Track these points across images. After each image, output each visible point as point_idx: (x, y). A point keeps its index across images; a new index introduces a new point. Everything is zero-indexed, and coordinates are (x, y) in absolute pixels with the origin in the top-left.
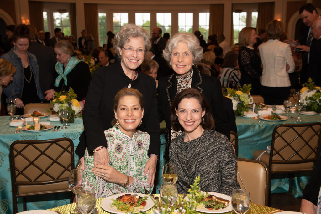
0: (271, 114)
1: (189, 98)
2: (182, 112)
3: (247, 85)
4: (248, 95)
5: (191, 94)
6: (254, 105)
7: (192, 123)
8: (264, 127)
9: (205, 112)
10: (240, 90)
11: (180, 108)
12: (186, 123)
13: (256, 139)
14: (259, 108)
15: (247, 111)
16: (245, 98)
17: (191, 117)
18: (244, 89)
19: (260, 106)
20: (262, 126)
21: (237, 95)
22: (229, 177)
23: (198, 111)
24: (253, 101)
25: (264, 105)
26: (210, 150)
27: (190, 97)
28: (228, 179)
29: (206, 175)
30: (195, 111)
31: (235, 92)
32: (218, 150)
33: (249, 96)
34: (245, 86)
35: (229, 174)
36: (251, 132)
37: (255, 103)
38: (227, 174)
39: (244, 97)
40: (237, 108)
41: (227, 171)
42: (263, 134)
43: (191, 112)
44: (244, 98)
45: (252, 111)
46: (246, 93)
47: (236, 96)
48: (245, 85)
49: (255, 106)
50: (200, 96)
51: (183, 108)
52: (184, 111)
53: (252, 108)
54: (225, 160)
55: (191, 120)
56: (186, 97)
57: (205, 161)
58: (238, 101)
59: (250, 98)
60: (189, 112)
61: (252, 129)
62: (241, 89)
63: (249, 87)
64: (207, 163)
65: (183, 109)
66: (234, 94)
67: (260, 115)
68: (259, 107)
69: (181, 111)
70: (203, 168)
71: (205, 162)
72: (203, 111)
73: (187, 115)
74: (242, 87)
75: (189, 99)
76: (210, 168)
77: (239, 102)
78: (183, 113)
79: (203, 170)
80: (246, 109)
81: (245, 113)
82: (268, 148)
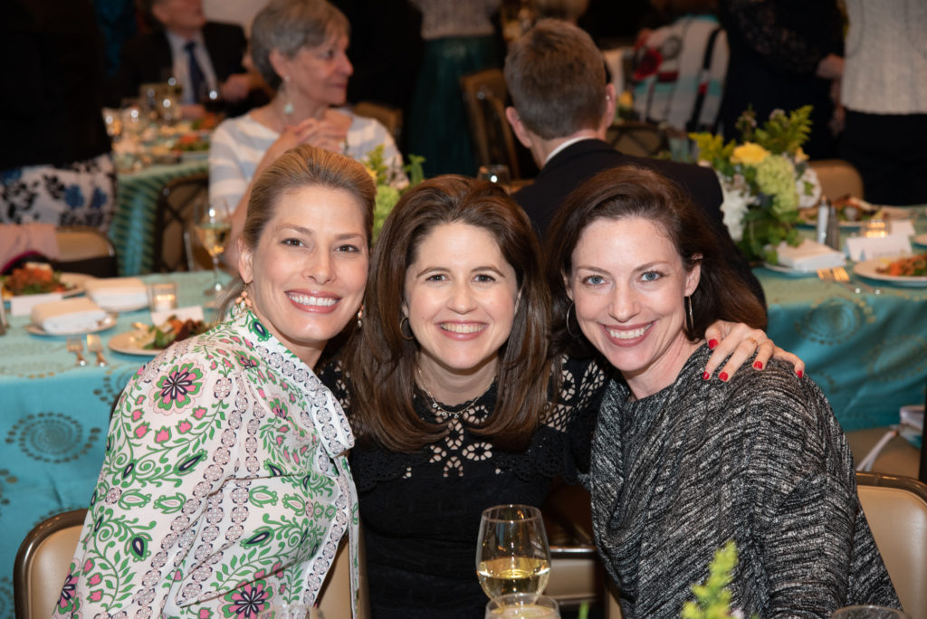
0: (909, 252)
1: (616, 219)
2: (590, 281)
3: (788, 115)
4: (793, 161)
5: (623, 197)
6: (824, 213)
7: (639, 333)
8: (882, 314)
9: (697, 272)
10: (753, 141)
11: (579, 268)
12: (614, 333)
13: (844, 376)
14: (844, 224)
15: (794, 243)
16: (783, 179)
17: (634, 304)
18: (773, 134)
19: (851, 212)
20: (874, 312)
21: (741, 165)
22: (797, 569)
23: (662, 275)
24: (817, 192)
25: (866, 206)
26: (711, 442)
27: (621, 214)
28: (790, 578)
29: (694, 563)
30: (651, 276)
31: (731, 153)
32: (738, 441)
33: (800, 169)
34: (777, 120)
35: (795, 556)
36: (822, 342)
37: (829, 203)
38: (785, 553)
39: (778, 173)
40: (746, 232)
41: (787, 541)
42: (877, 353)
43: (630, 281)
44: (775, 176)
45: (816, 239)
46: (785, 155)
47: (738, 169)
48: (779, 113)
49: (830, 216)
50: (671, 205)
51: (594, 265)
52: (600, 278)
53: (814, 228)
54: (777, 490)
55: (631, 317)
56: (604, 215)
57: (686, 495)
58: (747, 195)
59: (804, 178)
60: (622, 282)
61: (822, 329)
62: (762, 135)
63: (800, 123)
64: (696, 505)
65: (591, 269)
66: (727, 159)
67: (855, 256)
68: (846, 219)
69: (585, 281)
70: (679, 531)
71: (687, 502)
72: (688, 268)
73: (614, 295)
74: (761, 126)
75: (619, 222)
76: (711, 529)
77: (752, 200)
78: (594, 289)
79: (680, 541)
80: (787, 231)
81: (784, 253)
82: (904, 415)
